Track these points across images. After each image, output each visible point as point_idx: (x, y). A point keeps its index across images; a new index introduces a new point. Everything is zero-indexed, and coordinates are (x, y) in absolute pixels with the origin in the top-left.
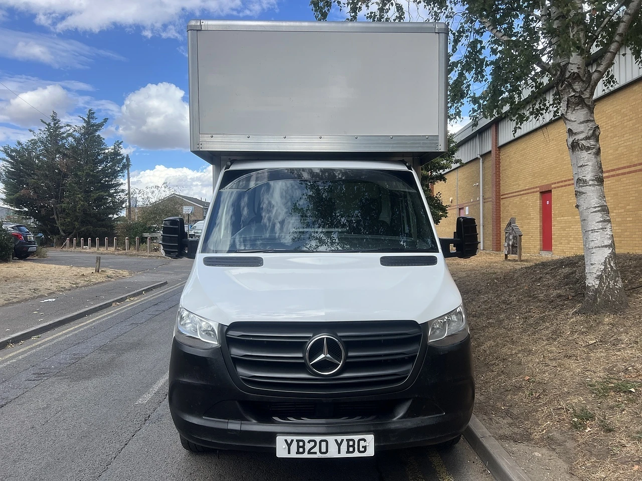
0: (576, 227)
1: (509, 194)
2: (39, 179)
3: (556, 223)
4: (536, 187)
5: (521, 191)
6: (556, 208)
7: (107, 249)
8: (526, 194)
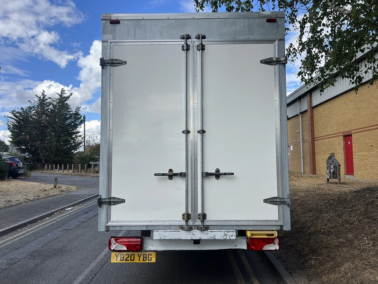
0: (372, 159)
1: (321, 137)
2: (31, 130)
3: (356, 156)
4: (340, 133)
5: (329, 135)
6: (356, 146)
7: (68, 171)
8: (332, 137)
